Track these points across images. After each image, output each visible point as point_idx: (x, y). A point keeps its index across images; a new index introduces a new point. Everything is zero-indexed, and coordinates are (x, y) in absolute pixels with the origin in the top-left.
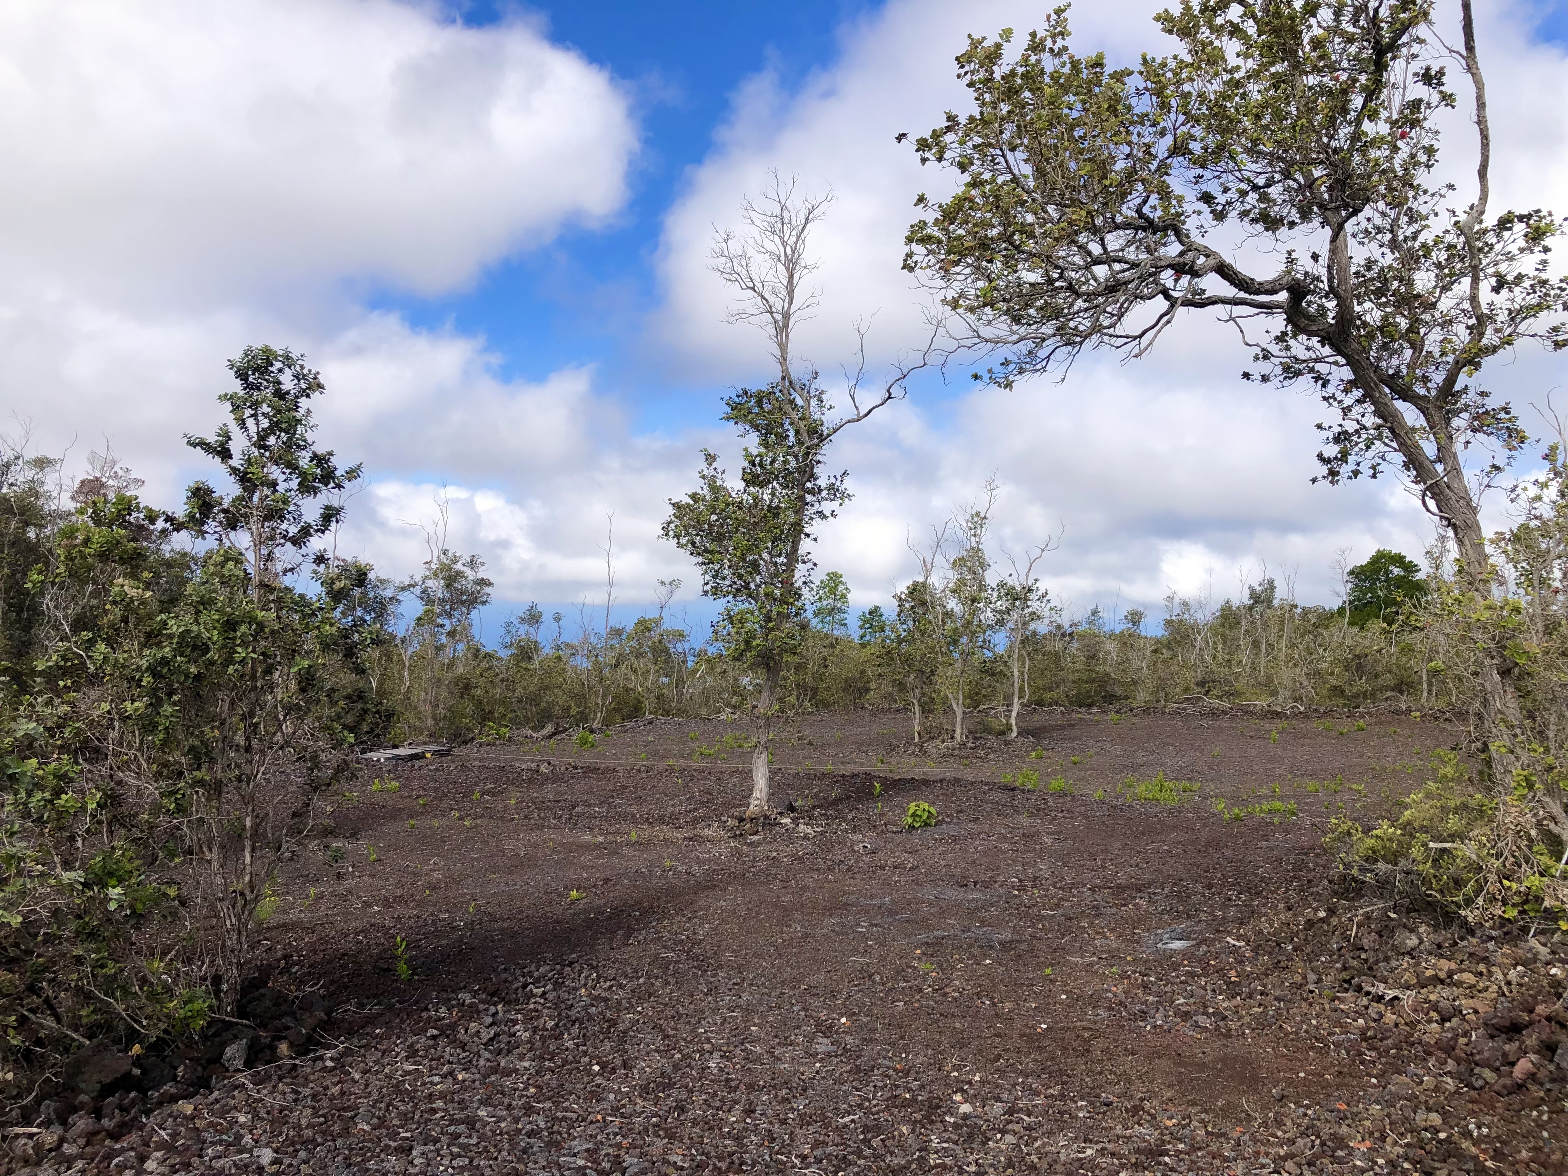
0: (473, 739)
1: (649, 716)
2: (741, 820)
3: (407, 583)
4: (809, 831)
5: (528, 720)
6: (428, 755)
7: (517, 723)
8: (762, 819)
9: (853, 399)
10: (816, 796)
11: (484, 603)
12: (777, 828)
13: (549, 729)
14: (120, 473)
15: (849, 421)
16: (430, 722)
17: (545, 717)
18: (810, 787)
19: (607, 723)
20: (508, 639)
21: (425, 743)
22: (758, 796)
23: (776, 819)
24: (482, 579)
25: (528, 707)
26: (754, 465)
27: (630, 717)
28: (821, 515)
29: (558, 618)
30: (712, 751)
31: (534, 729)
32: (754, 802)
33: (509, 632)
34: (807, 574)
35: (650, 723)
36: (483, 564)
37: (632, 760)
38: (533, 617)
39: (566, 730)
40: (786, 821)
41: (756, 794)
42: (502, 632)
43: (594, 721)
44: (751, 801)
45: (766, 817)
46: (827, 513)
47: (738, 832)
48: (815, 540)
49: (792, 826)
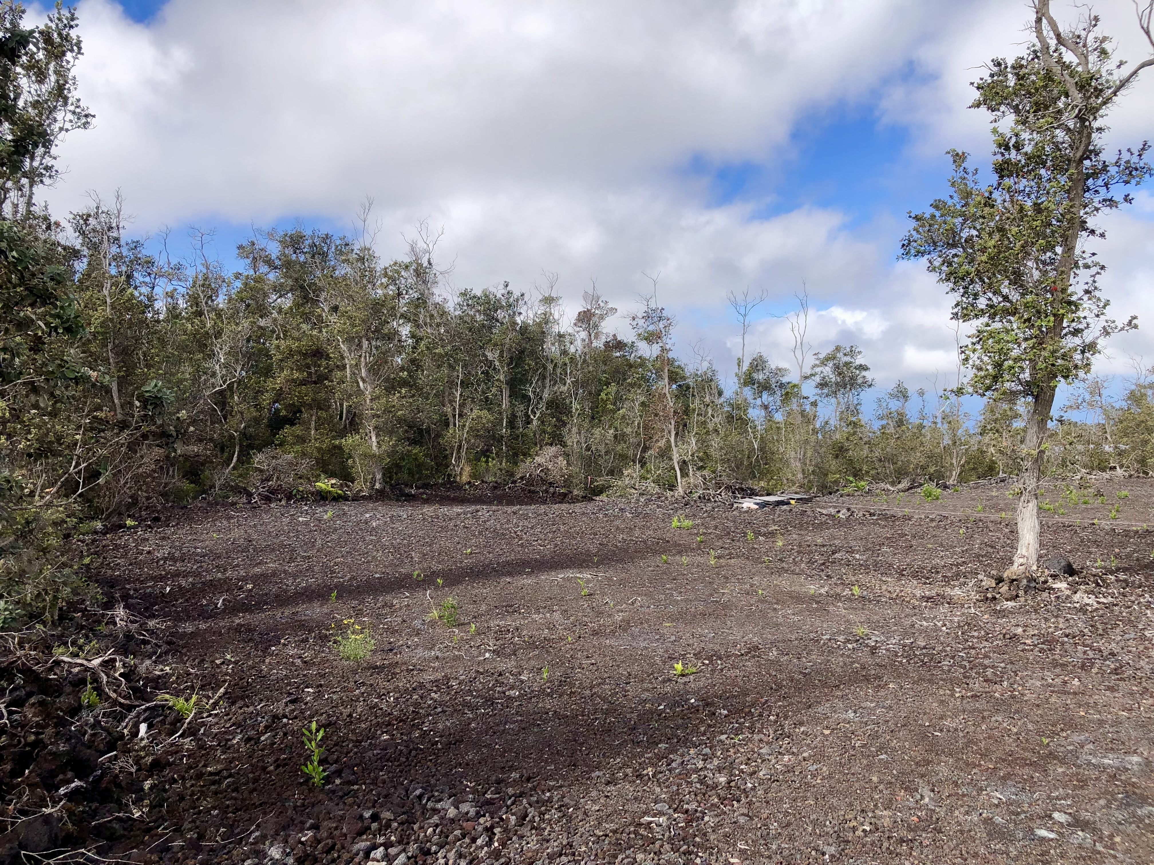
0: (838, 490)
1: (1001, 475)
2: (1000, 580)
3: (809, 373)
4: (1090, 601)
5: (886, 476)
6: (793, 502)
7: (877, 478)
8: (1025, 582)
9: (1148, 33)
10: (1129, 556)
11: (870, 386)
12: (1045, 595)
13: (904, 484)
14: (602, 304)
15: (1143, 66)
16: (800, 476)
17: (900, 474)
18: (1122, 545)
19: (962, 479)
20: (880, 412)
21: (796, 493)
22: (1024, 552)
23: (1046, 582)
24: (861, 366)
25: (887, 465)
26: (1007, 148)
27: (983, 476)
28: (1111, 203)
29: (921, 393)
30: (1052, 507)
31: (893, 484)
32: (1018, 560)
33: (880, 406)
34: (1090, 280)
35: (1003, 481)
36: (860, 352)
37: (969, 511)
38: (902, 394)
39: (921, 485)
40: (1061, 585)
41: (1022, 550)
42: (875, 406)
43: (950, 477)
44: (1015, 558)
45: (1032, 579)
46: (1118, 197)
47: (989, 595)
48: (1102, 235)
49: (1068, 592)
